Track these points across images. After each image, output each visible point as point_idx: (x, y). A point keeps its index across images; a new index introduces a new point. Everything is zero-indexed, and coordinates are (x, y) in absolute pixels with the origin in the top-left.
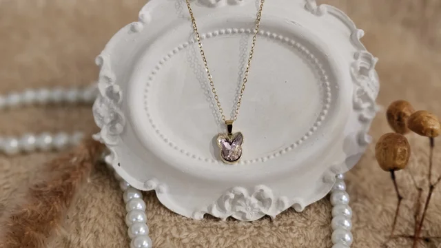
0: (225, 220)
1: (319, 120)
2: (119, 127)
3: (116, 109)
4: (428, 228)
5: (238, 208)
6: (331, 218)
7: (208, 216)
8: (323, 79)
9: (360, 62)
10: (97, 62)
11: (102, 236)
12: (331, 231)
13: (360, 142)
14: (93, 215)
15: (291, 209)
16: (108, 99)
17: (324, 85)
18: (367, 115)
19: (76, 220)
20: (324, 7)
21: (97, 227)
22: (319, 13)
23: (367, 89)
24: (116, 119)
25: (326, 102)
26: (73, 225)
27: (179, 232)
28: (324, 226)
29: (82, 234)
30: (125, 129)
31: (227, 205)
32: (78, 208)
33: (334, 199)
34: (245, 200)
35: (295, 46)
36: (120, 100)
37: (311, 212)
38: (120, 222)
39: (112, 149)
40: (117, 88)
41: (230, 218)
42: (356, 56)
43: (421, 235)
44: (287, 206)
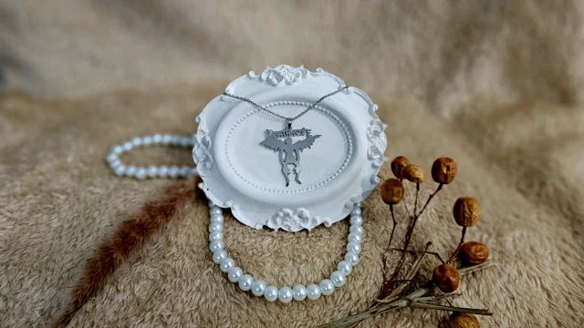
0: (276, 230)
1: (343, 165)
2: (208, 165)
3: (207, 152)
4: (414, 245)
5: (285, 223)
6: (349, 233)
7: (265, 227)
8: (347, 138)
9: (375, 127)
10: (197, 121)
11: (192, 238)
12: (347, 242)
13: (372, 181)
14: (188, 223)
15: (322, 225)
16: (202, 146)
17: (348, 142)
18: (377, 164)
19: (177, 225)
20: (351, 89)
21: (189, 232)
22: (348, 93)
23: (378, 146)
24: (207, 159)
25: (348, 153)
26: (174, 229)
27: (244, 238)
28: (343, 239)
29: (179, 236)
30: (212, 165)
31: (278, 220)
32: (179, 218)
33: (352, 220)
34: (290, 218)
35: (330, 115)
36: (209, 146)
37: (335, 229)
38: (205, 229)
39: (203, 179)
40: (208, 139)
41: (280, 229)
42: (372, 123)
43: (409, 249)
44: (319, 223)
